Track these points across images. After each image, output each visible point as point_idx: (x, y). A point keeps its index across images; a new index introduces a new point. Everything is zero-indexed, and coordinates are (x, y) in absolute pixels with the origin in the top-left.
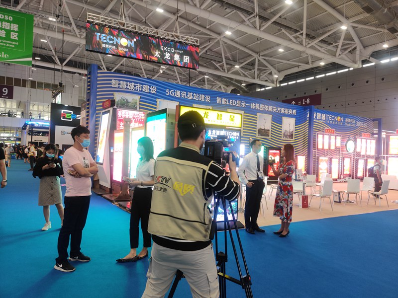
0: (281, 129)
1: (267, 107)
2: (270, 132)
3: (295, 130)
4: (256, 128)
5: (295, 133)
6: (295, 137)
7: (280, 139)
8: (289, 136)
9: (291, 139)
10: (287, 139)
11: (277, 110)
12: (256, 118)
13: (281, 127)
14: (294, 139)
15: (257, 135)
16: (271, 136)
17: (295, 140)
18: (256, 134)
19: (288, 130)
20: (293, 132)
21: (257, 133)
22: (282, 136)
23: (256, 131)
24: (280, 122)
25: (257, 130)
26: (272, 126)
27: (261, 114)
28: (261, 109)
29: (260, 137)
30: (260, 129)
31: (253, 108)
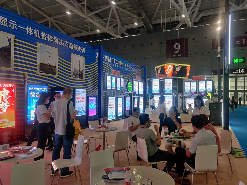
0: (70, 67)
1: (51, 37)
2: (57, 69)
3: (85, 70)
4: (36, 63)
5: (85, 72)
6: (85, 77)
8: (79, 75)
9: (82, 79)
10: (77, 79)
11: (64, 44)
12: (36, 48)
13: (70, 65)
14: (84, 79)
15: (38, 72)
16: (58, 74)
17: (86, 80)
18: (36, 70)
19: (78, 69)
20: (83, 71)
21: (38, 68)
22: (72, 75)
23: (36, 66)
24: (69, 59)
25: (38, 64)
26: (59, 62)
27: (42, 44)
28: (42, 38)
29: (42, 74)
30: (43, 64)
31: (30, 33)
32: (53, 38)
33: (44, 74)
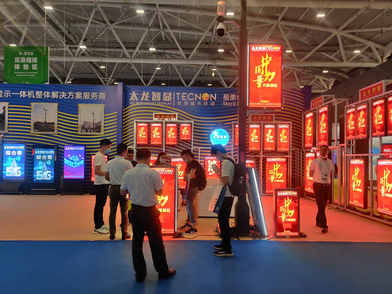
0: (77, 121)
2: (56, 125)
3: (105, 120)
4: (30, 122)
6: (105, 130)
7: (76, 134)
8: (93, 129)
9: (98, 133)
10: (88, 133)
12: (30, 109)
13: (77, 118)
15: (32, 131)
16: (58, 131)
17: (105, 134)
18: (30, 129)
19: (91, 121)
20: (100, 122)
21: (32, 127)
22: (79, 129)
23: (30, 126)
24: (76, 111)
25: (32, 124)
26: (58, 117)
27: (37, 103)
28: (37, 97)
29: (37, 133)
30: (38, 122)
31: (24, 96)
32: (51, 94)
33: (39, 133)
